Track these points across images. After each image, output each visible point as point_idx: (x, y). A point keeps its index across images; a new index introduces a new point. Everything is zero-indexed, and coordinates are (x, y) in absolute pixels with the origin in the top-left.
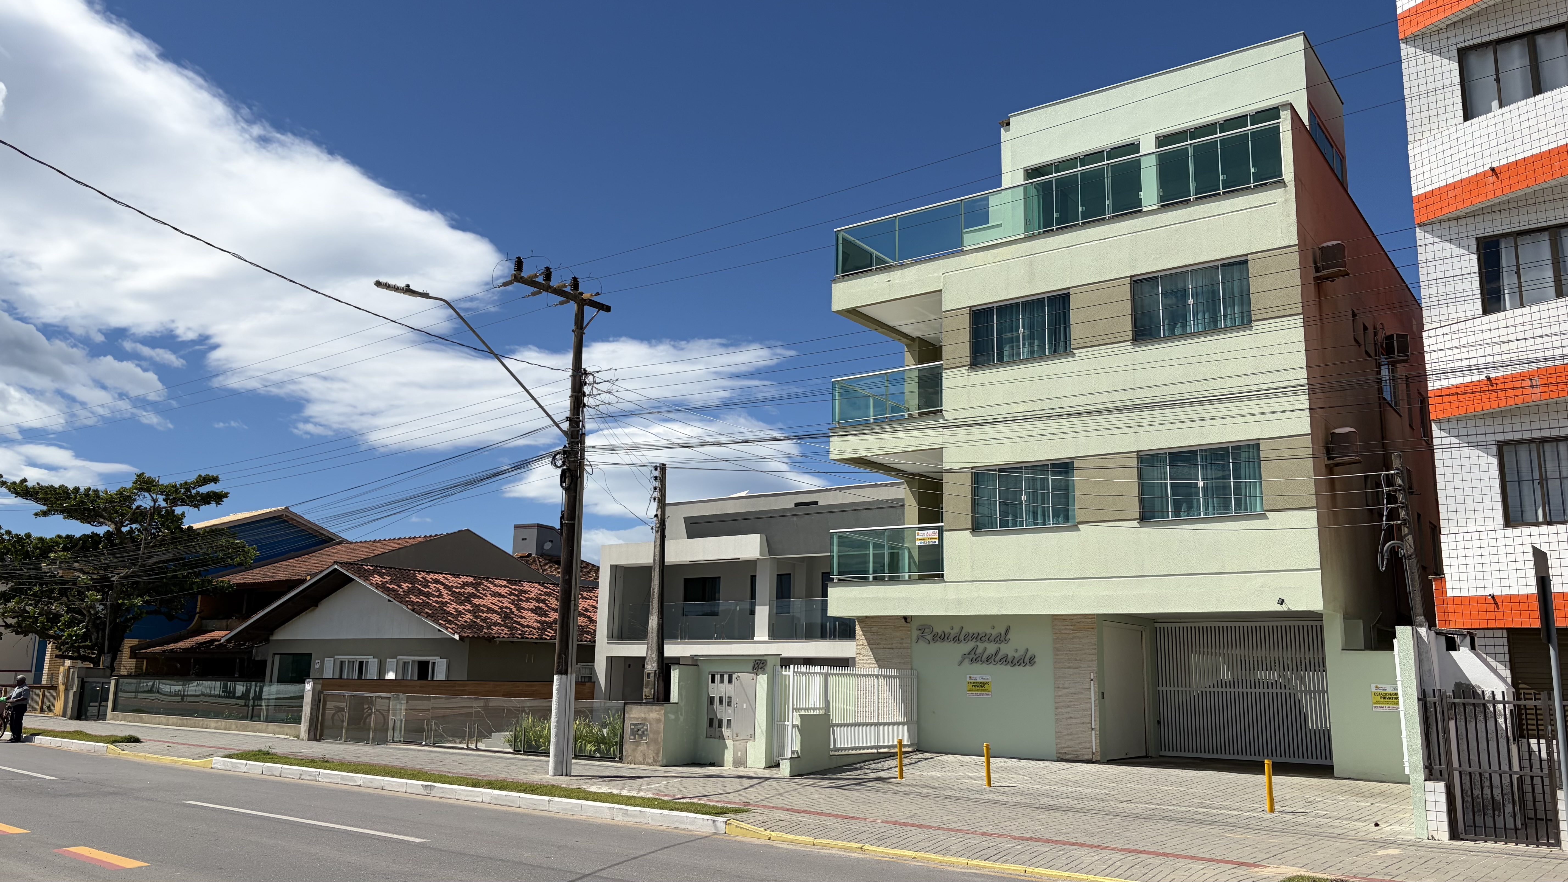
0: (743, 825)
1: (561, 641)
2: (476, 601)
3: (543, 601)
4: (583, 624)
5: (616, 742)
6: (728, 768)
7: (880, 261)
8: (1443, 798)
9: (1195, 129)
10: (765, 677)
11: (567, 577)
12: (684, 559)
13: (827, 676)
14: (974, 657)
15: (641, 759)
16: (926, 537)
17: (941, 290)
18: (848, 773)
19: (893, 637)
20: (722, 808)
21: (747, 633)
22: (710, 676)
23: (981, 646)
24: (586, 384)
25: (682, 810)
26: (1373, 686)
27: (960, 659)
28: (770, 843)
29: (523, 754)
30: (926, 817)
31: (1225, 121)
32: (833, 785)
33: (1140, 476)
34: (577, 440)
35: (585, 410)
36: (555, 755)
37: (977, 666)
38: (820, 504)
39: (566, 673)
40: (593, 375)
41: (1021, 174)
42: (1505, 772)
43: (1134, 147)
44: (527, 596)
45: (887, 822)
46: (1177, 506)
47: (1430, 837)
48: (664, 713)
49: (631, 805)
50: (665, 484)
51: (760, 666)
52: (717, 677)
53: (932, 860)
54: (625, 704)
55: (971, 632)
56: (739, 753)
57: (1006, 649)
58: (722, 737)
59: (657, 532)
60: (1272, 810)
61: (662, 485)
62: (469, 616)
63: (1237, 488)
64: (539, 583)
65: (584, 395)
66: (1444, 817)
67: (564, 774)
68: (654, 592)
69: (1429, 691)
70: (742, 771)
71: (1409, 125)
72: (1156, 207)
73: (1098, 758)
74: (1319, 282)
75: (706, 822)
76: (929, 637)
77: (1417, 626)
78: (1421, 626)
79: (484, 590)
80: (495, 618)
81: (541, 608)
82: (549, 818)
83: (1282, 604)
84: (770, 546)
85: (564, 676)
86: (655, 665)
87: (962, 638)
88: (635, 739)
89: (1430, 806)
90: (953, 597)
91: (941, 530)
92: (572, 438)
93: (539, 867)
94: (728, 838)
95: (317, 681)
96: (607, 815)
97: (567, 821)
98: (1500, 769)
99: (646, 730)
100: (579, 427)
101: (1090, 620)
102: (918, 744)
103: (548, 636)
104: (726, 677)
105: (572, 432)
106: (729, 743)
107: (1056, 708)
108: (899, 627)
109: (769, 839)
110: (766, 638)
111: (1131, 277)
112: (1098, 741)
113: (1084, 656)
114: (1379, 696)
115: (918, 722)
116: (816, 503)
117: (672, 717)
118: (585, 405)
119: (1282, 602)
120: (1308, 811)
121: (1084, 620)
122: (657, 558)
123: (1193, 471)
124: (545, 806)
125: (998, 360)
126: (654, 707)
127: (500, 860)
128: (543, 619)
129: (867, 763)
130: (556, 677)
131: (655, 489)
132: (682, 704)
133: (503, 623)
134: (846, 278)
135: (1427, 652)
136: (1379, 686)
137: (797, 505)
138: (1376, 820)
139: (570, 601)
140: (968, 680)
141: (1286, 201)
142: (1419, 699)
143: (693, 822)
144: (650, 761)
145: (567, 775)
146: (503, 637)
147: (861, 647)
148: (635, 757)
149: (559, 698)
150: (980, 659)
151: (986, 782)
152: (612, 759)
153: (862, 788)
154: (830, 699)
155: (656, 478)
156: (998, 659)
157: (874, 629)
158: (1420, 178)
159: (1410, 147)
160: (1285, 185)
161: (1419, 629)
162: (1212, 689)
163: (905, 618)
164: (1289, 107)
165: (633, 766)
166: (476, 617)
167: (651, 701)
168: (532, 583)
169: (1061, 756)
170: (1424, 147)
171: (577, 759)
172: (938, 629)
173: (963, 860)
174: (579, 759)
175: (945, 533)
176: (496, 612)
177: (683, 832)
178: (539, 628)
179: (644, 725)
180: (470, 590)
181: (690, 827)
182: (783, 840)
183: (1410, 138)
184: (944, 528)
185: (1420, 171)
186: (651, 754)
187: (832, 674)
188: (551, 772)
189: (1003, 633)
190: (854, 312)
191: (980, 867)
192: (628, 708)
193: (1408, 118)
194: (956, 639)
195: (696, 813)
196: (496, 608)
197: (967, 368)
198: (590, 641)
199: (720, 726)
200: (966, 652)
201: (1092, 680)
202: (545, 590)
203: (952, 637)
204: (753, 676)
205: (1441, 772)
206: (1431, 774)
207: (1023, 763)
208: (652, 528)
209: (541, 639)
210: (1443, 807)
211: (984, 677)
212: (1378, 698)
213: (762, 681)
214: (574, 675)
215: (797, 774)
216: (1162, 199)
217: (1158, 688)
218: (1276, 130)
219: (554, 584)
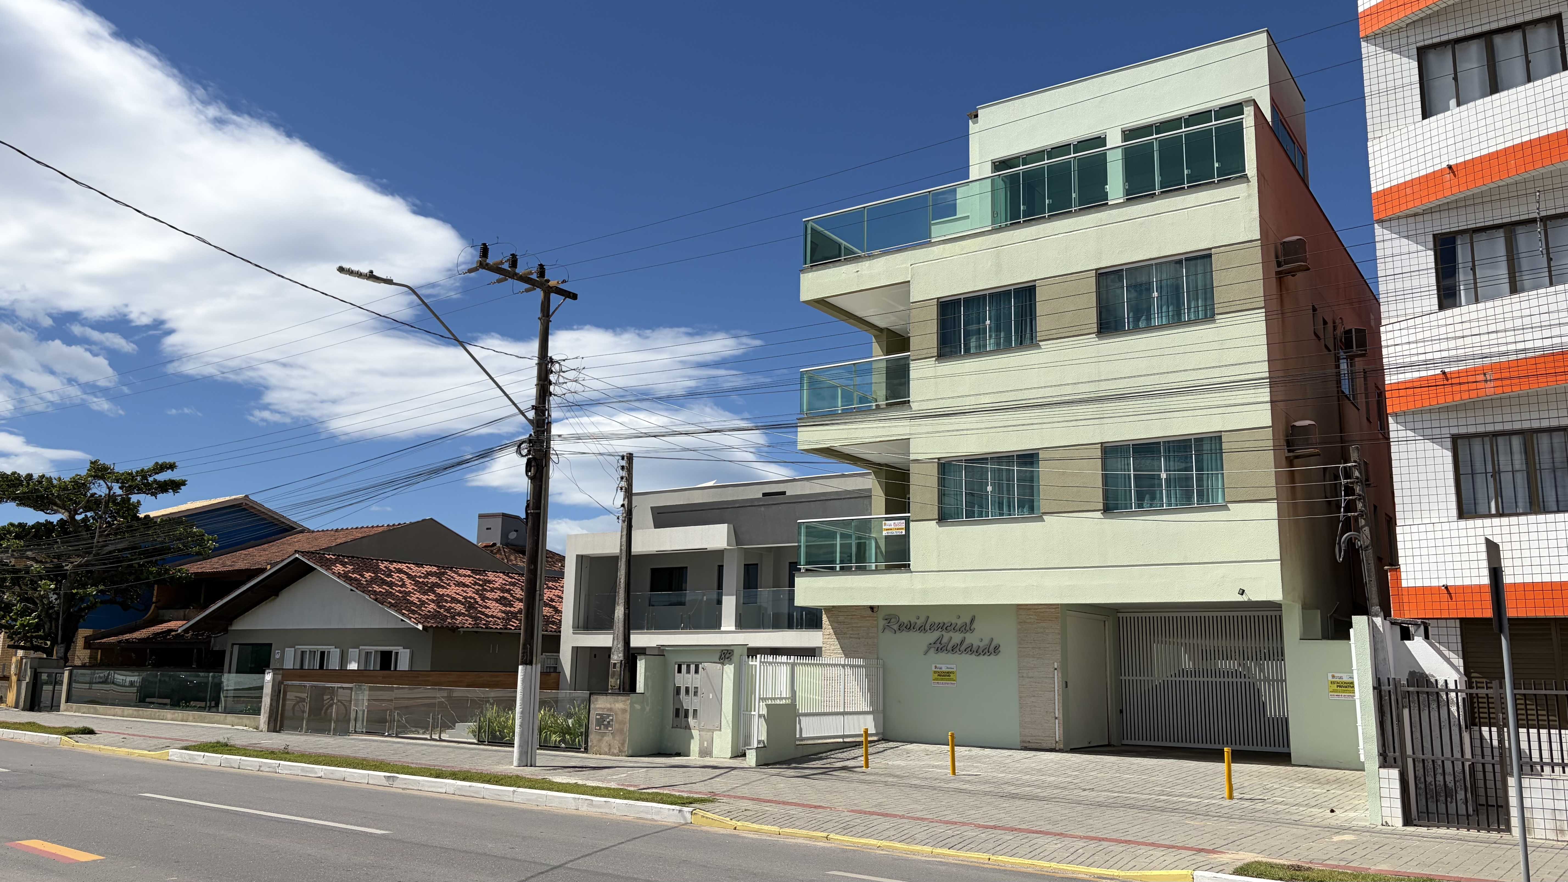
0: (709, 815)
1: (526, 631)
2: (440, 591)
3: (508, 591)
4: (548, 614)
5: (582, 733)
6: (694, 758)
7: (849, 251)
8: (1396, 785)
9: (1161, 123)
10: (732, 667)
11: (533, 567)
12: (651, 549)
13: (793, 665)
14: (940, 647)
15: (607, 750)
16: (893, 527)
17: (909, 282)
18: (814, 763)
19: (860, 627)
20: (688, 798)
21: (714, 623)
22: (677, 666)
23: (946, 636)
24: (552, 372)
25: (647, 800)
26: (1330, 675)
27: (925, 648)
28: (736, 832)
29: (488, 745)
30: (891, 806)
31: (1189, 116)
32: (799, 775)
33: (1104, 468)
34: (543, 429)
35: (551, 398)
36: (520, 746)
37: (942, 655)
38: (787, 494)
39: (531, 663)
40: (559, 363)
41: (989, 166)
42: (1457, 760)
43: (1100, 141)
44: (491, 585)
45: (852, 811)
46: (1140, 497)
47: (1384, 823)
48: (630, 703)
49: (597, 795)
50: (632, 474)
51: (727, 656)
52: (684, 668)
53: (897, 849)
54: (590, 694)
55: (937, 622)
56: (706, 743)
57: (972, 639)
58: (688, 727)
59: (624, 521)
60: (1231, 797)
61: (629, 475)
62: (432, 605)
63: (1200, 479)
64: (504, 573)
65: (550, 383)
66: (1398, 804)
67: (529, 765)
68: (620, 582)
69: (1384, 680)
70: (708, 761)
71: (1369, 122)
72: (1122, 201)
73: (1062, 746)
74: (1281, 277)
75: (671, 812)
76: (896, 627)
77: (1373, 616)
78: (1377, 616)
79: (448, 579)
80: (459, 607)
81: (505, 598)
82: (514, 809)
83: (1242, 594)
84: (737, 536)
85: (529, 667)
86: (621, 655)
87: (928, 627)
88: (600, 729)
89: (1385, 792)
90: (920, 587)
91: (908, 521)
92: (538, 427)
93: (503, 858)
94: (694, 828)
95: (277, 671)
96: (572, 805)
97: (532, 812)
98: (1453, 756)
99: (612, 720)
100: (545, 415)
101: (1054, 610)
102: (883, 733)
103: (513, 626)
104: (693, 667)
105: (538, 421)
106: (695, 733)
107: (1021, 697)
108: (866, 617)
109: (735, 829)
110: (733, 628)
111: (1097, 270)
112: (1061, 729)
113: (1048, 645)
114: (1336, 685)
115: (884, 712)
116: (784, 493)
117: (638, 707)
118: (551, 394)
119: (1242, 592)
120: (1266, 798)
121: (1048, 610)
122: (624, 548)
123: (1156, 463)
124: (509, 796)
125: (965, 352)
126: (620, 698)
127: (464, 851)
128: (508, 609)
129: (833, 752)
130: (520, 667)
131: (622, 478)
132: (648, 694)
133: (467, 613)
134: (814, 268)
135: (1382, 641)
136: (1336, 675)
137: (764, 495)
138: (1331, 806)
139: (536, 591)
140: (933, 669)
141: (1249, 196)
142: (1374, 688)
143: (659, 812)
144: (616, 751)
145: (531, 766)
146: (468, 627)
147: (828, 636)
148: (600, 747)
149: (524, 688)
150: (945, 648)
151: (950, 771)
152: (577, 750)
153: (828, 777)
154: (797, 688)
155: (623, 468)
156: (963, 648)
157: (841, 619)
158: (1379, 175)
159: (1369, 144)
160: (1248, 181)
161: (1374, 619)
162: (1173, 679)
163: (872, 608)
164: (1252, 103)
165: (598, 756)
166: (440, 607)
167: (617, 691)
168: (497, 572)
169: (1025, 745)
170: (1384, 145)
171: (541, 749)
172: (904, 619)
173: (928, 849)
174: (544, 750)
175: (911, 524)
176: (460, 602)
177: (649, 822)
178: (503, 619)
179: (609, 715)
180: (433, 579)
181: (655, 817)
182: (749, 829)
183: (1370, 135)
184: (911, 519)
185: (1379, 168)
186: (616, 744)
187: (799, 664)
188: (515, 763)
189: (968, 622)
190: (822, 303)
191: (944, 855)
192: (593, 698)
193: (1368, 115)
194: (922, 629)
195: (662, 803)
196: (460, 598)
197: (934, 359)
198: (555, 631)
199: (686, 716)
200: (932, 641)
201: (1056, 669)
202: (510, 580)
203: (917, 627)
204: (719, 665)
205: (1395, 759)
206: (1385, 762)
207: (988, 751)
208: (618, 518)
209: (506, 629)
210: (1397, 793)
212: (1335, 686)
213: (729, 671)
214: (539, 666)
215: (763, 763)
216: (1128, 192)
217: (1121, 678)
218: (1239, 126)
219: (519, 574)
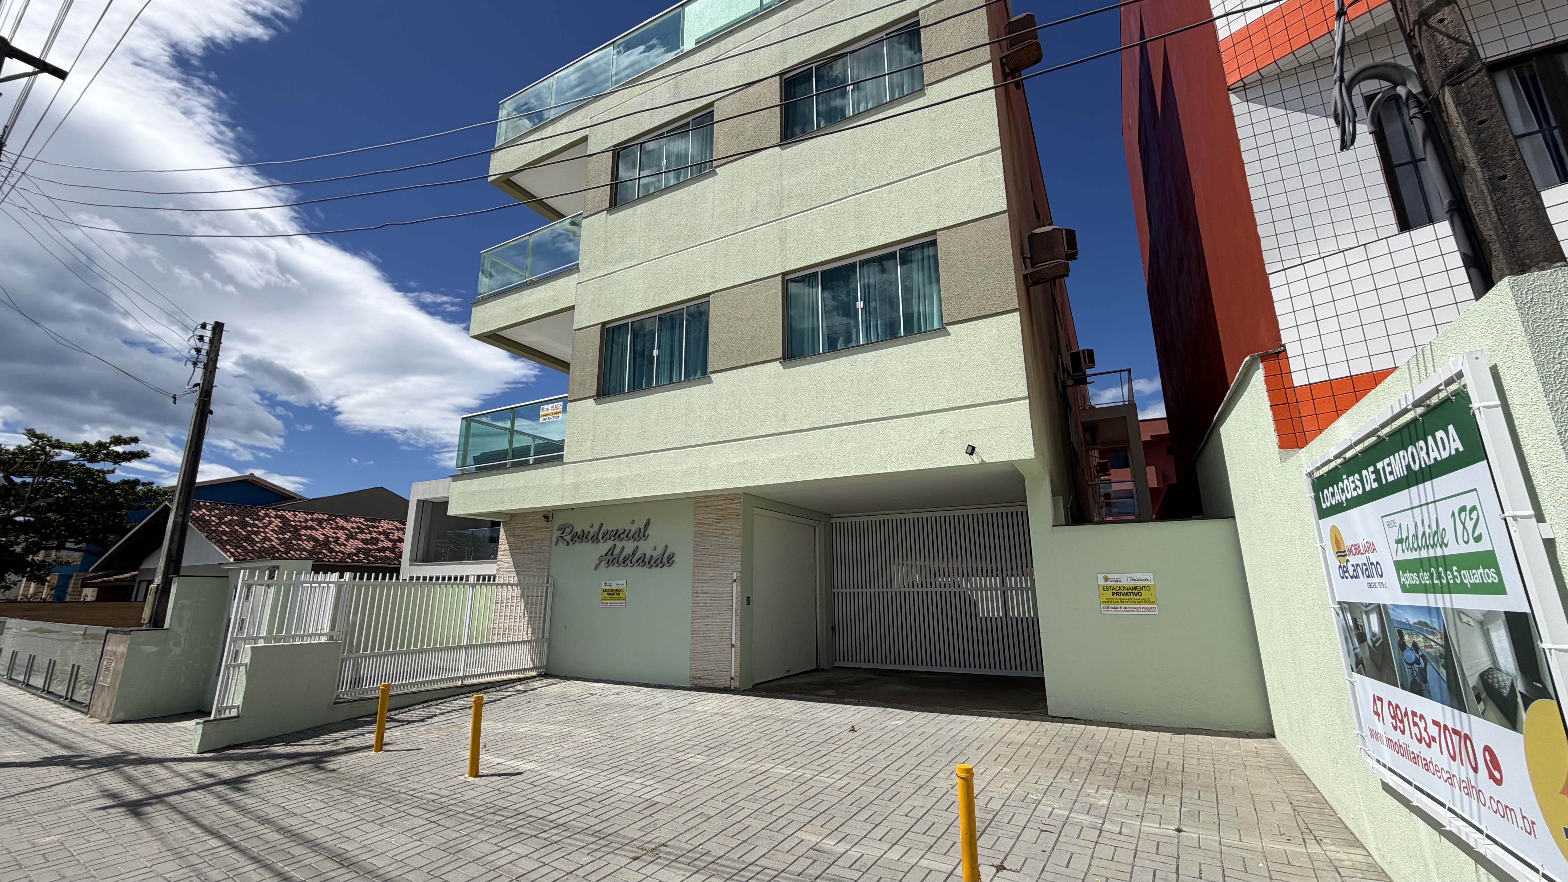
14: (611, 560)
15: (100, 711)
16: (550, 411)
17: (587, 136)
19: (533, 541)
23: (619, 545)
26: (1101, 577)
27: (597, 562)
37: (613, 569)
46: (830, 343)
48: (131, 645)
54: (108, 632)
55: (612, 529)
57: (646, 548)
73: (737, 685)
76: (568, 538)
79: (328, 524)
83: (971, 454)
87: (600, 535)
88: (102, 680)
90: (571, 481)
91: (565, 402)
101: (735, 506)
102: (547, 667)
107: (693, 619)
108: (539, 528)
111: (781, 71)
112: (738, 661)
113: (727, 551)
114: (1111, 592)
115: (550, 640)
117: (154, 649)
119: (972, 450)
121: (729, 506)
123: (850, 291)
126: (124, 637)
132: (178, 630)
136: (1110, 576)
140: (603, 586)
144: (105, 714)
147: (503, 553)
148: (97, 707)
150: (616, 560)
151: (466, 767)
156: (634, 560)
157: (517, 532)
163: (547, 517)
172: (579, 528)
175: (569, 405)
184: (569, 399)
186: (107, 704)
189: (642, 527)
190: (503, 179)
194: (595, 539)
197: (606, 212)
200: (604, 553)
201: (735, 581)
203: (590, 536)
211: (620, 582)
212: (1109, 594)
217: (833, 591)
